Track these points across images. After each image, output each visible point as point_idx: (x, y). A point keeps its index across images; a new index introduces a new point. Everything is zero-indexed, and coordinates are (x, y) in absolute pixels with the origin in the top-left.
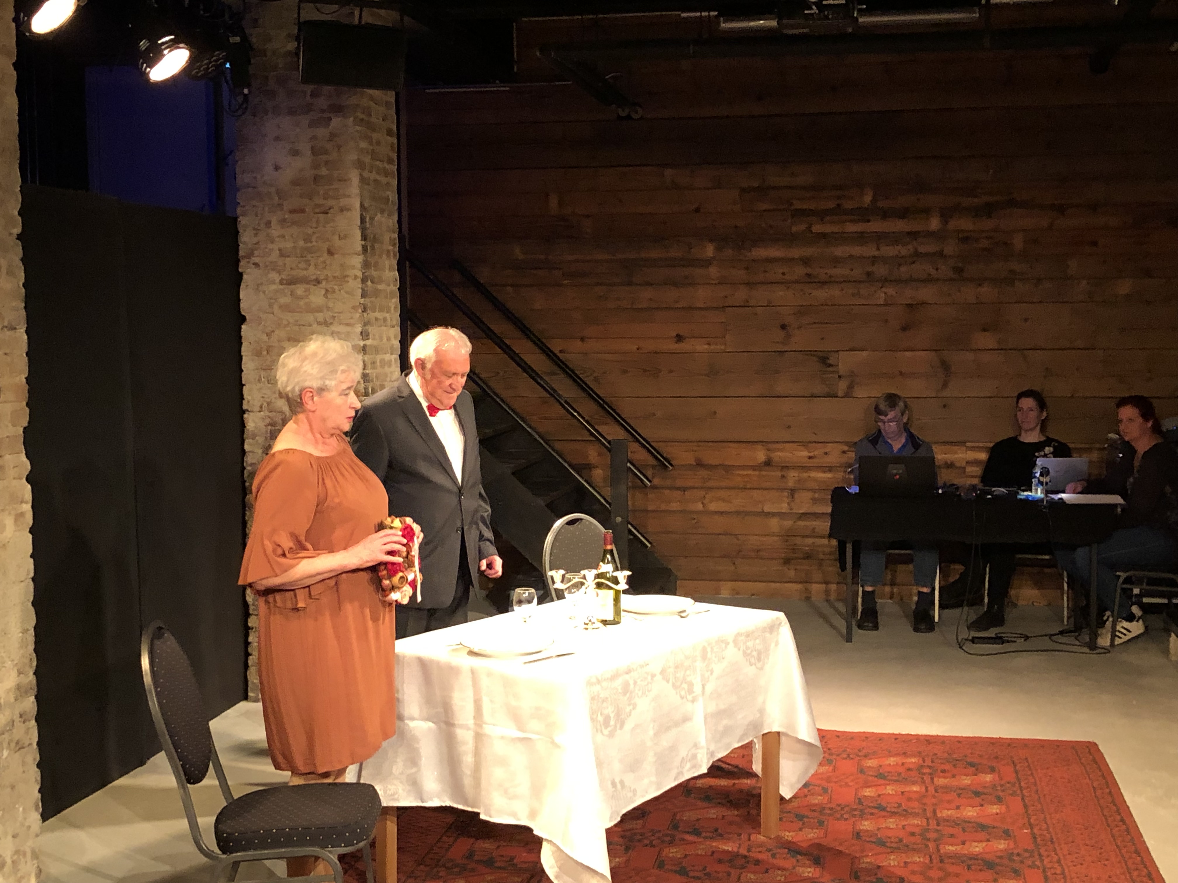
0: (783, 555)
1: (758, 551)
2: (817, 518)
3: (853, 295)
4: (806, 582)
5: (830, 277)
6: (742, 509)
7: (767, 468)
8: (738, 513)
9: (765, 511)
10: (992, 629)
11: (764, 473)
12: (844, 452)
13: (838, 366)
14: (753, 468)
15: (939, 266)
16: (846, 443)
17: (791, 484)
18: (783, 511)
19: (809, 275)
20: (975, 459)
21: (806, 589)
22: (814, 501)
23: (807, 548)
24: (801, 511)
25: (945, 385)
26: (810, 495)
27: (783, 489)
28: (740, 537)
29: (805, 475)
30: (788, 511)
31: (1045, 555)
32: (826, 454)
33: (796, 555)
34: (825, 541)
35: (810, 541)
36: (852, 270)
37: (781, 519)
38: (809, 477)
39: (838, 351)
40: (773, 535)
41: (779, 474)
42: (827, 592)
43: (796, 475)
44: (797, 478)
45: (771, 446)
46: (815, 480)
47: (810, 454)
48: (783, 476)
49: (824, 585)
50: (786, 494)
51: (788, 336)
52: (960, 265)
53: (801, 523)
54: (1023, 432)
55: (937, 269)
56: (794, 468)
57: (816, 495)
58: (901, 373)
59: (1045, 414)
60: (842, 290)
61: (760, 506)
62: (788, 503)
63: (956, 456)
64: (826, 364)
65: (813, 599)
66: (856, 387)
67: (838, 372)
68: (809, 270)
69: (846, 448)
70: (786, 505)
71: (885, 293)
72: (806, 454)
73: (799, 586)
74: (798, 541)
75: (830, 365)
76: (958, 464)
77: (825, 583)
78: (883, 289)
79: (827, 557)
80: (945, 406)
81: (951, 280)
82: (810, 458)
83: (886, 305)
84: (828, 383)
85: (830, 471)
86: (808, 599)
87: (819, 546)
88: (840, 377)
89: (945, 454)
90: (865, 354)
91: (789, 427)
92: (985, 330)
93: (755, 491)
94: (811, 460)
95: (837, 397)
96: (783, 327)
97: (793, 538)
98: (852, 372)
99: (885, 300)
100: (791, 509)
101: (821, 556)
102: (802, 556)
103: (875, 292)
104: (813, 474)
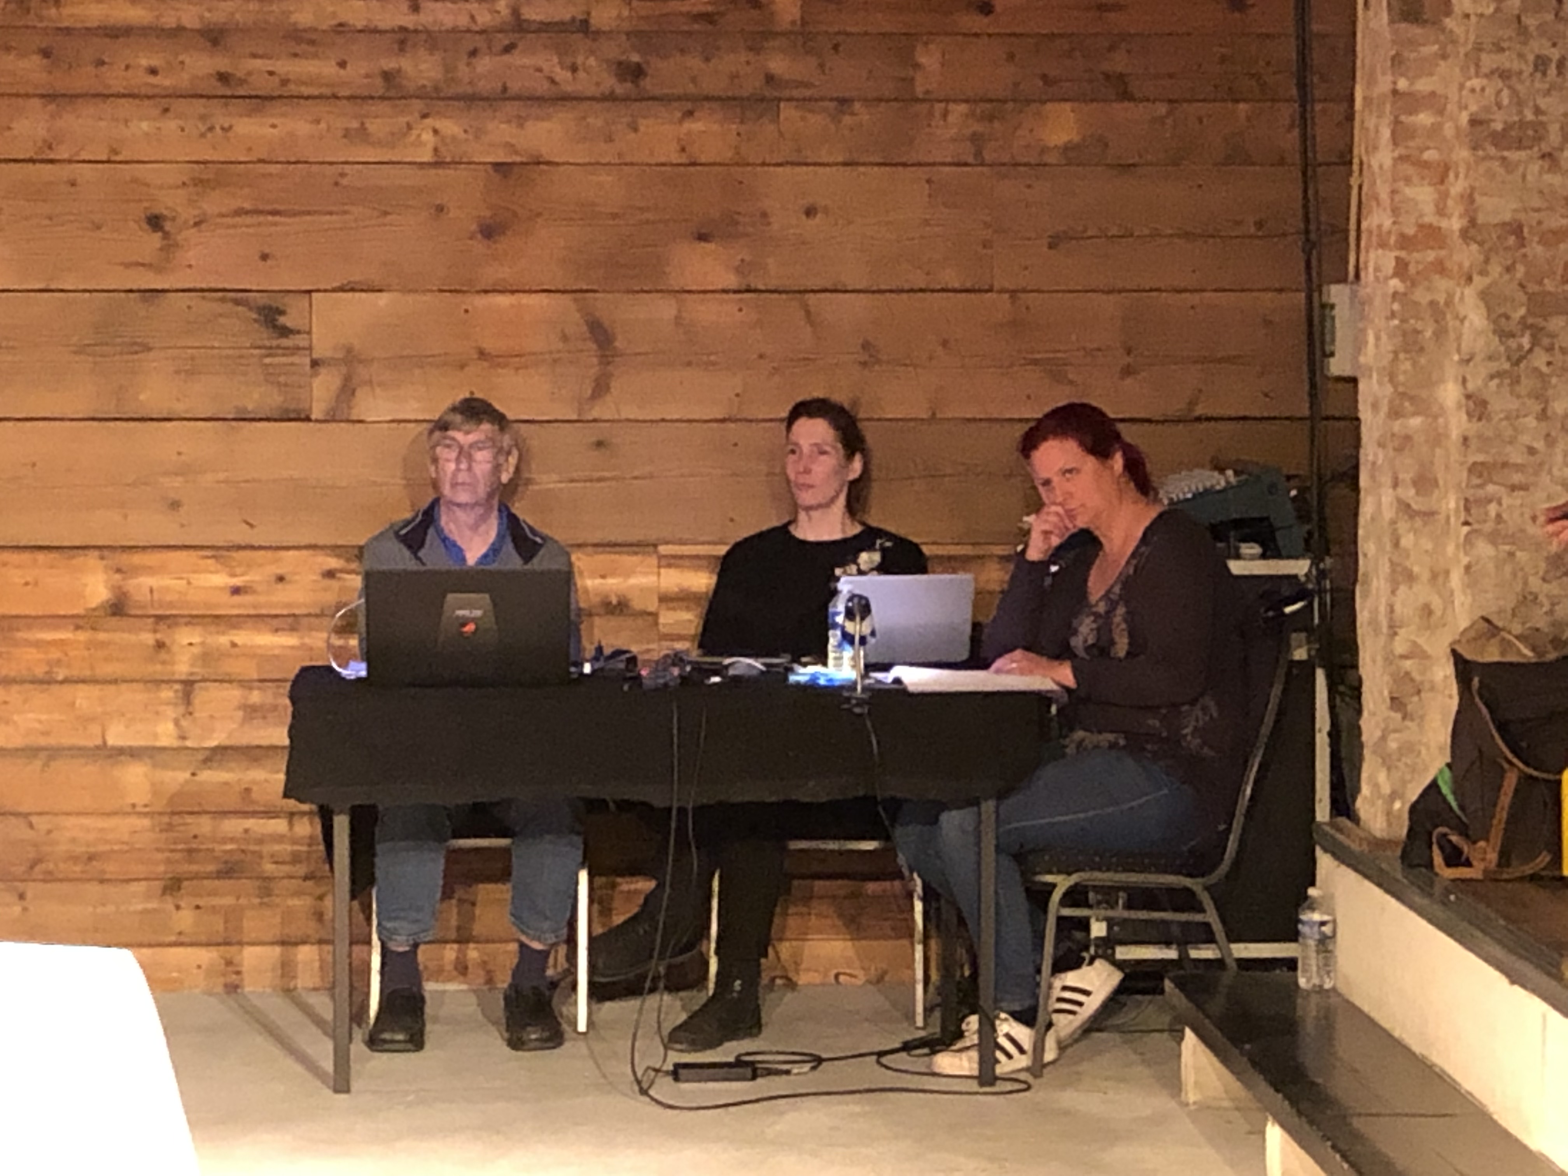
0: (161, 868)
1: (91, 858)
2: (256, 760)
3: (347, 134)
4: (227, 943)
5: (285, 82)
6: (42, 741)
7: (114, 621)
8: (31, 752)
9: (111, 741)
10: (728, 1045)
11: (102, 636)
12: (330, 574)
13: (309, 333)
14: (79, 622)
15: (580, 60)
16: (335, 550)
17: (182, 668)
18: (164, 742)
19: (223, 78)
20: (682, 591)
21: (229, 963)
22: (251, 712)
23: (229, 847)
24: (213, 743)
25: (601, 388)
26: (235, 694)
27: (158, 683)
28: (34, 819)
29: (224, 640)
30: (176, 743)
31: (863, 838)
32: (281, 579)
33: (194, 868)
34: (280, 825)
35: (233, 826)
36: (342, 64)
37: (155, 766)
38: (234, 645)
39: (309, 292)
40: (133, 810)
41: (148, 638)
42: (287, 968)
43: (196, 640)
44: (196, 650)
45: (125, 559)
46: (251, 654)
47: (237, 581)
48: (160, 645)
49: (278, 950)
50: (167, 694)
51: (170, 246)
52: (635, 58)
53: (211, 776)
54: (802, 516)
55: (574, 69)
56: (194, 620)
57: (256, 697)
58: (482, 354)
59: (857, 465)
60: (318, 122)
61: (95, 729)
62: (177, 722)
63: (633, 581)
64: (275, 327)
65: (247, 989)
66: (358, 393)
67: (310, 348)
68: (222, 63)
69: (333, 563)
70: (171, 726)
71: (436, 132)
72: (221, 579)
73: (206, 956)
74: (204, 825)
75: (285, 332)
76: (637, 604)
77: (283, 943)
78: (428, 121)
79: (286, 869)
80: (599, 444)
81: (611, 98)
82: (236, 591)
83: (437, 164)
84: (282, 379)
85: (293, 629)
86: (233, 989)
87: (260, 841)
88: (315, 363)
89: (603, 577)
90: (383, 300)
91: (175, 505)
92: (702, 237)
93: (81, 686)
94: (237, 599)
95: (308, 419)
96: (155, 222)
97: (189, 819)
98: (349, 350)
99: (436, 150)
100: (183, 738)
101: (269, 868)
102: (211, 868)
103: (409, 127)
104: (242, 637)
